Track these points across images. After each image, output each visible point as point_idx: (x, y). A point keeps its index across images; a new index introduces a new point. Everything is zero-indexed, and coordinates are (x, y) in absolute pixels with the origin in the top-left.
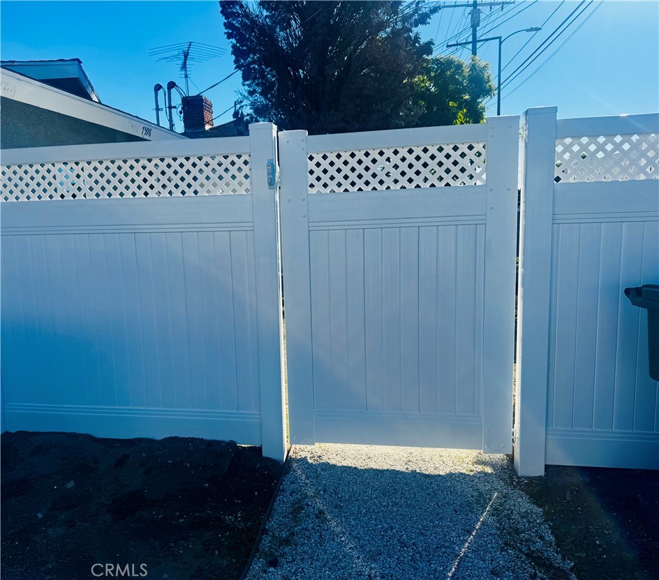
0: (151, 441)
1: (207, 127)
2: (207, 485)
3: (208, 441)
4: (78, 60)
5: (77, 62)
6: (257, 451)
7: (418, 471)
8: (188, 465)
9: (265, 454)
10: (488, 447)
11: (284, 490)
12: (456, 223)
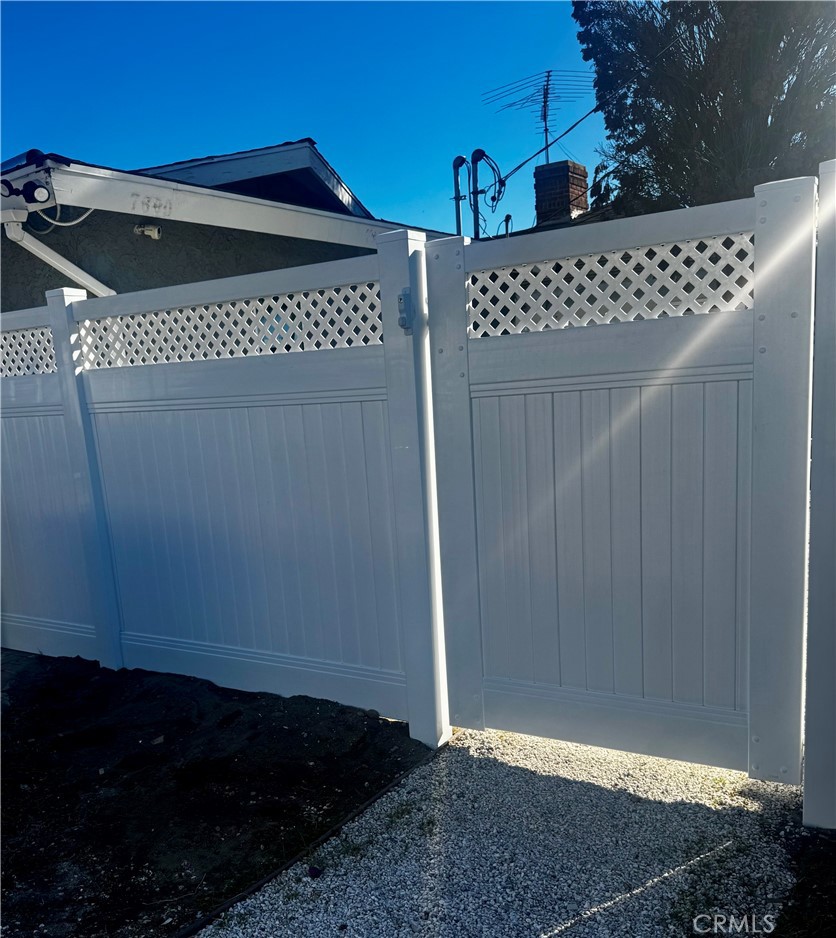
0: (277, 698)
1: (575, 214)
2: (311, 764)
3: (342, 706)
4: (309, 140)
5: (307, 144)
6: (402, 728)
7: (631, 790)
8: (306, 735)
9: (413, 734)
10: (757, 768)
11: (404, 786)
12: (703, 379)
